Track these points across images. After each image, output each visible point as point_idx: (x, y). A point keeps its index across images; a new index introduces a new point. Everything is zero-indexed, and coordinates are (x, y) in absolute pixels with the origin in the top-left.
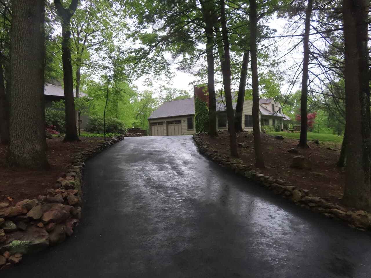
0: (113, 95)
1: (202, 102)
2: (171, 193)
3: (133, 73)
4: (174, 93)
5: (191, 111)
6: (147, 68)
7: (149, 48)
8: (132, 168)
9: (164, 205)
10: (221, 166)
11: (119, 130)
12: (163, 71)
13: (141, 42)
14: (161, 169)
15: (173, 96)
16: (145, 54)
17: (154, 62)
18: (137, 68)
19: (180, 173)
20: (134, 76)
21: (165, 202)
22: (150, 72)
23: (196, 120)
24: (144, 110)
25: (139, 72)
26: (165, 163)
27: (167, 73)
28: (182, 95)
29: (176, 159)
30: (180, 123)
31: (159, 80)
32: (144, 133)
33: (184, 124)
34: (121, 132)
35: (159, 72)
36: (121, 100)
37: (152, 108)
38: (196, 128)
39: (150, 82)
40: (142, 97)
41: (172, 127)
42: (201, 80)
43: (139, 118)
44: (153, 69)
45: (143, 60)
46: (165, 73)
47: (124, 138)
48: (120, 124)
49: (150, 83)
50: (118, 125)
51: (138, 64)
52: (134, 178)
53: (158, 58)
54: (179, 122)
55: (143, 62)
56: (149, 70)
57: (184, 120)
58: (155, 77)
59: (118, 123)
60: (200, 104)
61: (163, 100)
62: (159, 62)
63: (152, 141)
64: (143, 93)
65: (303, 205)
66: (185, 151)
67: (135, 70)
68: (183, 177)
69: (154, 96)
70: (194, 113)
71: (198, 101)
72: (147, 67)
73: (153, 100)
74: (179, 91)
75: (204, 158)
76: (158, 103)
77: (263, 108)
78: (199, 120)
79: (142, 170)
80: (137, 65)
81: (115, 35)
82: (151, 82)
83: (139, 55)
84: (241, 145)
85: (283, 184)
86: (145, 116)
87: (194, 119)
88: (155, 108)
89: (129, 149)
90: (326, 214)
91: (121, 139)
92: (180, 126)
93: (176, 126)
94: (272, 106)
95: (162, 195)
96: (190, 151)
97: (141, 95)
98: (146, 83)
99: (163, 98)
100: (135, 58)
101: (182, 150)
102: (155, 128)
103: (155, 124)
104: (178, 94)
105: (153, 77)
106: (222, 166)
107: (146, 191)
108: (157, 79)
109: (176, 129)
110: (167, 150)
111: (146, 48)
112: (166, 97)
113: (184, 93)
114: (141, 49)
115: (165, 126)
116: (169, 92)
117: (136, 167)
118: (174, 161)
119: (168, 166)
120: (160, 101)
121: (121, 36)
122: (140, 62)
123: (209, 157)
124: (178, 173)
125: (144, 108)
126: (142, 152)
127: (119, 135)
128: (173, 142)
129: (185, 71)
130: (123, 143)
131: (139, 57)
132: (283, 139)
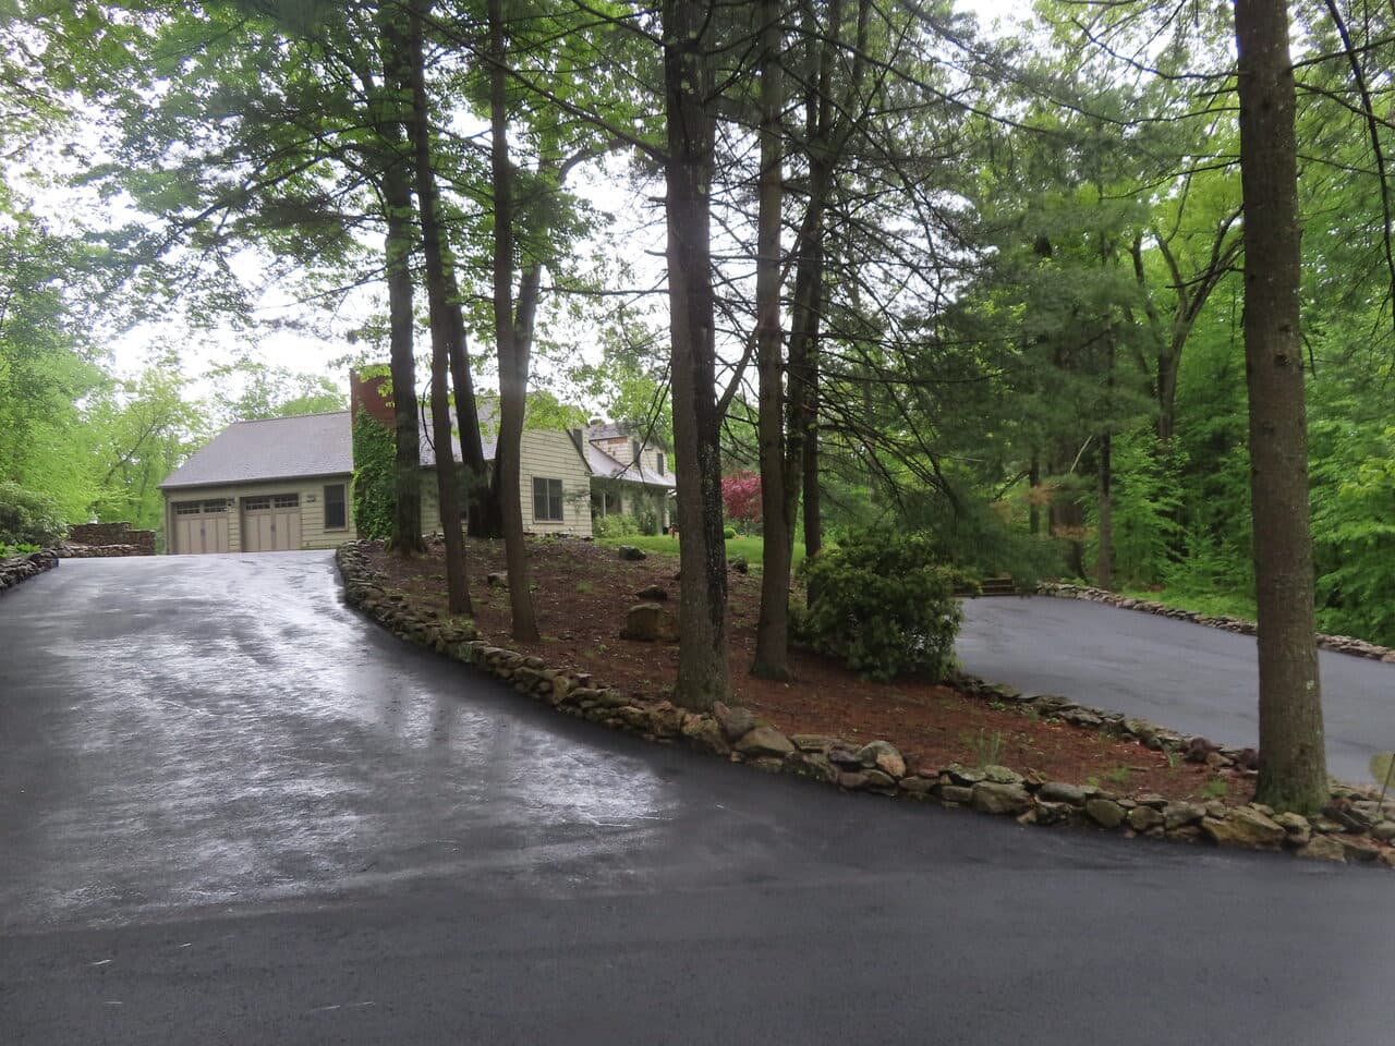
0: (11, 400)
1: (382, 430)
2: (230, 706)
3: (97, 313)
4: (278, 384)
5: (341, 458)
6: (159, 298)
7: (168, 228)
8: (102, 654)
9: (204, 731)
10: (400, 636)
11: (27, 531)
12: (225, 313)
13: (134, 203)
14: (206, 653)
15: (272, 395)
16: (151, 251)
17: (186, 281)
18: (116, 296)
19: (266, 660)
20: (104, 325)
21: (208, 724)
22: (171, 315)
23: (356, 496)
24: (145, 447)
25: (125, 310)
26: (221, 636)
27: (242, 324)
28: (311, 395)
29: (262, 622)
30: (297, 505)
31: (206, 344)
32: (144, 544)
33: (313, 509)
34: (38, 536)
35: (207, 319)
36: (45, 418)
37: (182, 441)
38: (359, 522)
39: (169, 351)
40: (135, 395)
41: (260, 520)
42: (371, 355)
43: (118, 483)
44: (182, 304)
45: (139, 269)
46: (232, 322)
47: (57, 564)
48: (33, 507)
49: (172, 357)
50: (23, 510)
51: (121, 283)
52: (109, 680)
53: (204, 265)
54: (290, 501)
55: (142, 275)
56: (167, 307)
57: (311, 493)
58: (191, 333)
59: (23, 502)
60: (371, 437)
61: (228, 410)
62: (208, 280)
63: (176, 569)
64: (138, 378)
65: (570, 709)
66: (295, 599)
67: (108, 301)
68: (274, 669)
69: (188, 395)
70: (351, 470)
71: (365, 423)
72: (159, 294)
73: (184, 407)
74: (300, 377)
75: (354, 619)
76: (206, 421)
77: (604, 453)
78: (368, 493)
79: (135, 657)
80: (115, 287)
81: (14, 148)
82: (173, 353)
83: (125, 251)
84: (494, 578)
85: (541, 666)
86: (146, 472)
87: (351, 489)
88: (196, 440)
89: (85, 601)
90: (610, 721)
91: (44, 564)
92: (294, 517)
93: (282, 517)
94: (631, 449)
95: (201, 712)
96: (312, 601)
97: (130, 387)
98: (154, 356)
99: (228, 404)
100: (108, 261)
101: (285, 596)
102: (189, 525)
103: (190, 508)
104: (293, 391)
105: (182, 335)
106: (405, 637)
107: (152, 707)
108: (202, 342)
109: (278, 527)
110: (231, 597)
111: (156, 225)
112: (243, 398)
113: (319, 387)
114: (134, 231)
115: (233, 514)
116: (257, 381)
117: (113, 652)
118: (252, 631)
119: (230, 644)
120: (219, 416)
121: (41, 154)
122: (129, 275)
123: (369, 615)
124: (258, 660)
125: (141, 439)
126: (134, 607)
127: (37, 549)
128: (258, 572)
129: (303, 331)
130: (54, 578)
131: (125, 259)
132: (643, 557)
